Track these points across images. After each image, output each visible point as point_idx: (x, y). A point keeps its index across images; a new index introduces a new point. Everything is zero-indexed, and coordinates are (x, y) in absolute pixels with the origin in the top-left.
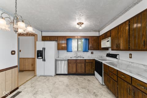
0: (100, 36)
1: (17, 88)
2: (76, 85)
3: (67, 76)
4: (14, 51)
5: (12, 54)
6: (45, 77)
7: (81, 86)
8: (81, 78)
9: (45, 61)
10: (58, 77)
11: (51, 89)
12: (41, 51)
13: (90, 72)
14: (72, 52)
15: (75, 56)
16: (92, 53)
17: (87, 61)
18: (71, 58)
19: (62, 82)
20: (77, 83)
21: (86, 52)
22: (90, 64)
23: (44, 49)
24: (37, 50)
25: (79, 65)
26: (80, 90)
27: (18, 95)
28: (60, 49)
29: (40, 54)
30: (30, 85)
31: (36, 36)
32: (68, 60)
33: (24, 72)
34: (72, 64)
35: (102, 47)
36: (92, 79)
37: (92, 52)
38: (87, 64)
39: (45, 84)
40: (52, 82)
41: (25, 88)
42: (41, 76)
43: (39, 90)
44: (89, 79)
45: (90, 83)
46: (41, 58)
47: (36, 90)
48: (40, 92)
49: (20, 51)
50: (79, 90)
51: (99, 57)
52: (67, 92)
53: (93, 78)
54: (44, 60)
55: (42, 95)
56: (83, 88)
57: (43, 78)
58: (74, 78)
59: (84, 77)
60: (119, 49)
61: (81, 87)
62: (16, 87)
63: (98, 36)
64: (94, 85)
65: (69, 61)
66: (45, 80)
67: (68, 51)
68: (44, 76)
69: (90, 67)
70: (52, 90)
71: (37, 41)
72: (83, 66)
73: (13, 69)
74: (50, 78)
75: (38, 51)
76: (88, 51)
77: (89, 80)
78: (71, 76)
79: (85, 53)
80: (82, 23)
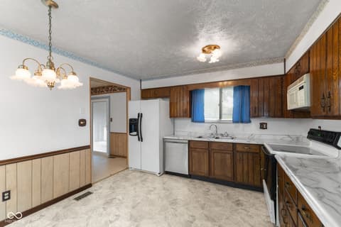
0: (285, 75)
1: (90, 186)
2: (195, 207)
3: (187, 181)
4: (84, 121)
5: (80, 125)
6: (142, 174)
7: (206, 213)
8: (220, 193)
9: (142, 141)
10: (166, 177)
11: (139, 201)
12: (135, 120)
13: (250, 179)
14: (203, 122)
15: (211, 132)
16: (263, 126)
17: (239, 148)
18: (200, 137)
19: (168, 190)
20: (203, 202)
21: (242, 122)
22: (250, 157)
23: (140, 115)
24: (129, 118)
25: (218, 156)
26: (197, 222)
27: (85, 198)
28: (182, 115)
29: (134, 126)
30: (111, 184)
31: (128, 90)
32: (189, 141)
33: (117, 159)
34: (199, 152)
35: (289, 108)
36: (251, 201)
37: (262, 124)
38: (238, 156)
39: (135, 189)
40: (148, 187)
41: (101, 188)
42: (136, 170)
43: (117, 197)
44: (241, 198)
45: (236, 210)
46: (135, 133)
47: (114, 196)
48: (118, 201)
49: (111, 120)
50: (195, 220)
51: (289, 139)
52: (166, 217)
53: (257, 198)
54: (141, 139)
55: (117, 208)
56: (208, 218)
57: (138, 174)
58: (200, 187)
59: (231, 190)
60: (329, 114)
61: (206, 216)
62: (88, 183)
63: (283, 73)
64: (247, 218)
65: (192, 145)
66: (138, 181)
67: (193, 121)
68: (142, 172)
69: (248, 165)
70: (139, 203)
71: (130, 99)
72: (229, 161)
73: (82, 151)
74: (151, 177)
75: (131, 120)
76: (250, 122)
77: (238, 203)
78: (197, 181)
79: (241, 125)
80: (213, 47)
